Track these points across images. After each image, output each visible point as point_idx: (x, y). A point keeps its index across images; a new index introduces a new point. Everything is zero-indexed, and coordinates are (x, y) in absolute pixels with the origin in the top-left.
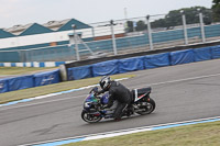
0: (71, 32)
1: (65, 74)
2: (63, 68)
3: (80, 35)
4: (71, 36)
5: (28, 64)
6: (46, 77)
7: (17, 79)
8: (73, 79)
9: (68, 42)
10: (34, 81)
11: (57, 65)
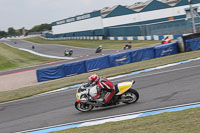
0: (188, 7)
1: (182, 45)
2: (180, 40)
3: (196, 9)
4: (187, 11)
5: (149, 38)
6: (166, 49)
7: (140, 51)
8: (191, 50)
9: (184, 16)
10: (154, 53)
11: (175, 38)
